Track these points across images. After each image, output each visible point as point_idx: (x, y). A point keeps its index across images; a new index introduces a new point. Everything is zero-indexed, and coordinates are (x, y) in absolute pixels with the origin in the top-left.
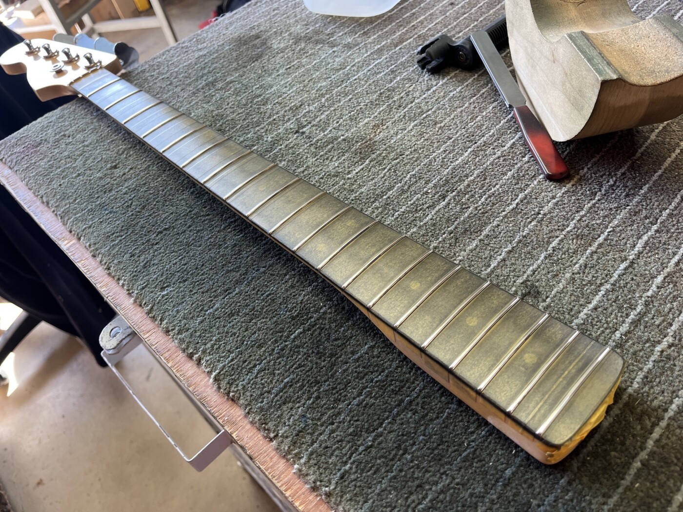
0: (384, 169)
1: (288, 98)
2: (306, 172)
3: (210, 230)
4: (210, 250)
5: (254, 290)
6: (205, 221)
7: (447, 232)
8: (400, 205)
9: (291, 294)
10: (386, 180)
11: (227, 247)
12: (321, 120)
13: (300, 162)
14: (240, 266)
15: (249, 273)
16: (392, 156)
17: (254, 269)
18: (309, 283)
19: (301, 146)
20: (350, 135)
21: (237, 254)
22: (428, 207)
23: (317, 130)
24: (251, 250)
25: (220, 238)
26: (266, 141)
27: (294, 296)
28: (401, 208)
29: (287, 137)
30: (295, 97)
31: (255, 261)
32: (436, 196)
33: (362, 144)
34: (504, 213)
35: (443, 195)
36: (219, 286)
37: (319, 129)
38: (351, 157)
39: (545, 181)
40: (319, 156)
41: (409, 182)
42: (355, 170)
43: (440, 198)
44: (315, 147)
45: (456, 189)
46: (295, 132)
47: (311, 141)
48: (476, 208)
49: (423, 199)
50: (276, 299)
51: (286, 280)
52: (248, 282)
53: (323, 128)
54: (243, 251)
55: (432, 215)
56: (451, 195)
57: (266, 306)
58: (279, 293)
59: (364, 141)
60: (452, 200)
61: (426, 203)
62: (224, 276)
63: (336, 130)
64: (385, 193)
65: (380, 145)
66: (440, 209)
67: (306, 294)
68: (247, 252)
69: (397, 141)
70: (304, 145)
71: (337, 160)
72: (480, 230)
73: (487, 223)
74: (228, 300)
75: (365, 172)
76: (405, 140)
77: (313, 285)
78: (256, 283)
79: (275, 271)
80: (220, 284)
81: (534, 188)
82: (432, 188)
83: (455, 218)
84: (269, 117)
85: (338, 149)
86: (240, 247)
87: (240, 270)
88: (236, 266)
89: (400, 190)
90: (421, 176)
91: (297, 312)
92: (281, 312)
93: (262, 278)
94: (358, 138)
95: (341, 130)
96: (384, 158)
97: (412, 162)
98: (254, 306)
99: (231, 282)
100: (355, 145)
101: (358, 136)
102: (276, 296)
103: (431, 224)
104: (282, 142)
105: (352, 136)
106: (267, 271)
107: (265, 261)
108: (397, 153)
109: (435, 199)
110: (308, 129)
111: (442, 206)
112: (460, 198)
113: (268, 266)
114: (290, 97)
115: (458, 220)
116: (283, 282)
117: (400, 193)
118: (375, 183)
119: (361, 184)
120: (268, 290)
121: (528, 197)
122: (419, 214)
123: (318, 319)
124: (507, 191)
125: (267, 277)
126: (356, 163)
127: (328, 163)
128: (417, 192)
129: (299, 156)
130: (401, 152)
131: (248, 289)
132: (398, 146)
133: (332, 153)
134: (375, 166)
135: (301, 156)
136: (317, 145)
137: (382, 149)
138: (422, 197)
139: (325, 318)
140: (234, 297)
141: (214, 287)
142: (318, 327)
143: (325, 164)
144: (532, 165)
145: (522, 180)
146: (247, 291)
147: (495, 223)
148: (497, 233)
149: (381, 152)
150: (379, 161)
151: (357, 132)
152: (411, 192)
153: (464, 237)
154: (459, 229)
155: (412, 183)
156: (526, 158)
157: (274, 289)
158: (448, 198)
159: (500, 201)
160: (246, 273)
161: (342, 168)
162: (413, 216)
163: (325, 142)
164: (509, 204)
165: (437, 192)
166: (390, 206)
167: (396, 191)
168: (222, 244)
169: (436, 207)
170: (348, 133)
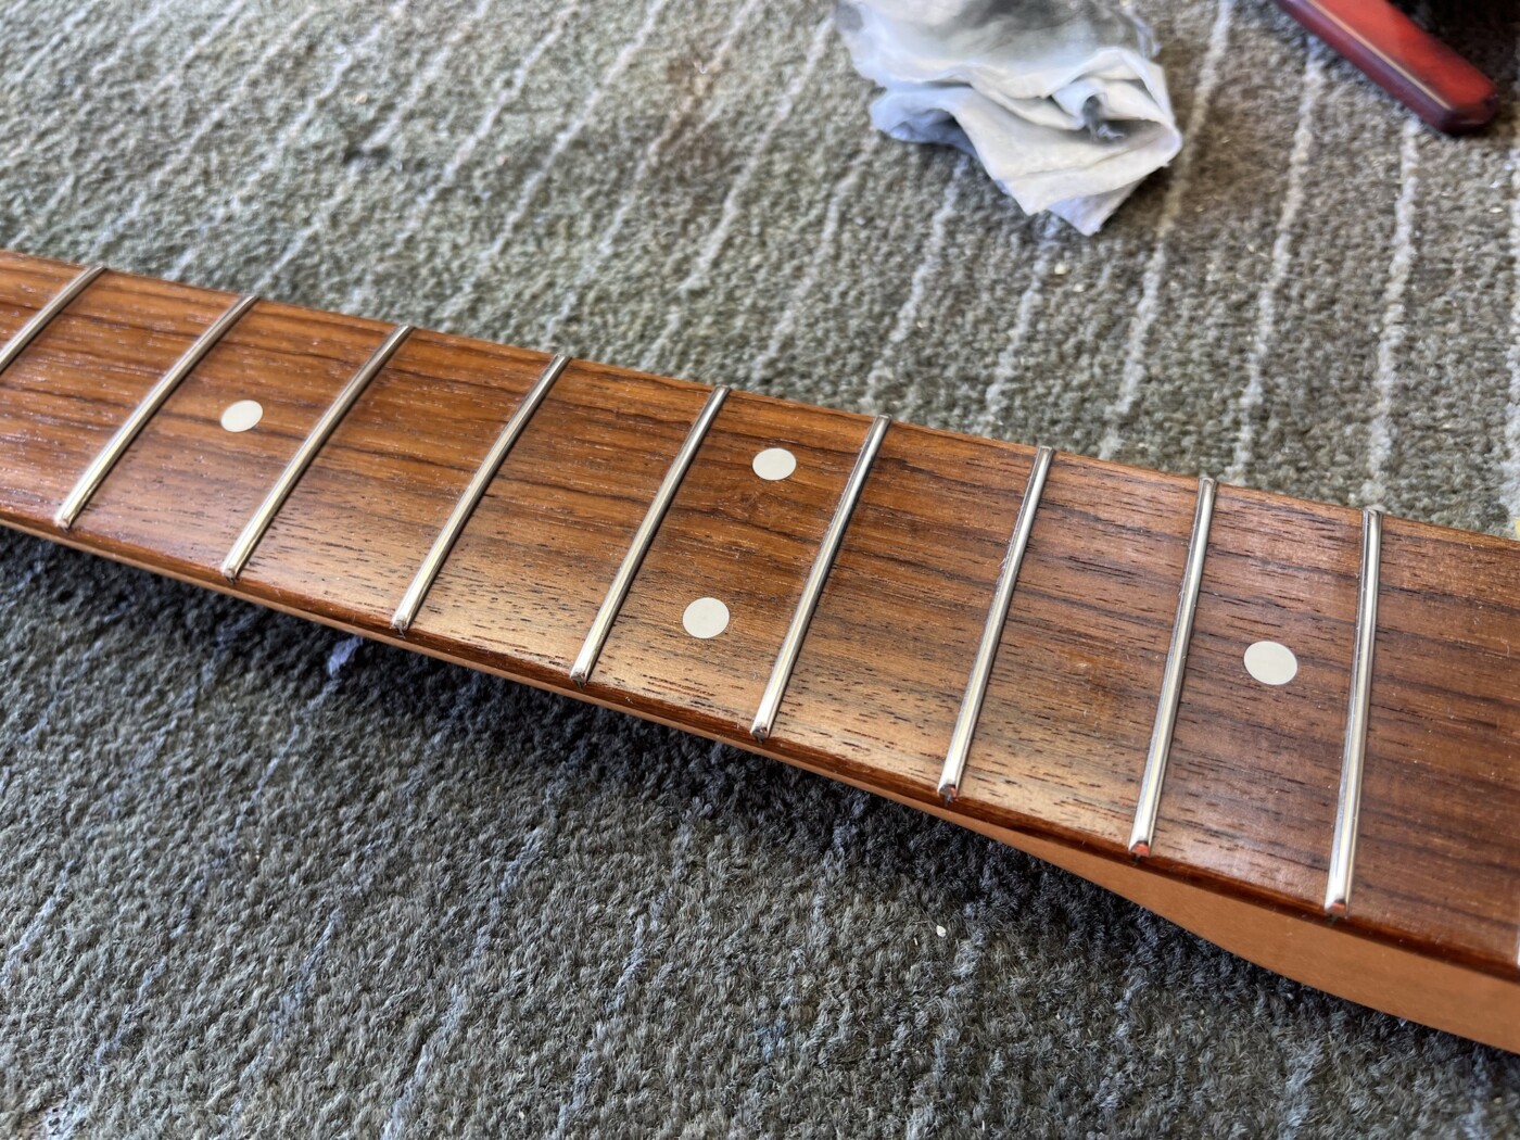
0: (820, 221)
1: (236, 30)
2: (486, 313)
3: (148, 708)
4: (194, 814)
5: (547, 964)
6: (96, 665)
7: (1244, 417)
8: (985, 354)
9: (755, 928)
10: (853, 265)
11: (283, 773)
12: (430, 89)
13: (434, 272)
14: (405, 855)
15: (472, 881)
16: (817, 164)
17: (486, 850)
18: (813, 833)
19: (404, 206)
20: (592, 121)
21: (355, 793)
23: (434, 128)
24: (419, 752)
25: (219, 738)
26: (229, 219)
27: (776, 930)
28: (995, 364)
29: (316, 183)
30: (270, 23)
31: (469, 806)
32: (1102, 283)
33: (664, 146)
34: (1395, 289)
35: (1124, 271)
36: (345, 1011)
37: (443, 125)
38: (652, 203)
39: (1437, 138)
40: (508, 228)
41: (953, 251)
42: (697, 253)
43: (1120, 286)
44: (465, 198)
45: (1154, 239)
46: (340, 155)
47: (437, 179)
48: (1281, 294)
49: (1059, 307)
50: (695, 980)
51: (690, 858)
52: (494, 934)
53: (458, 118)
54: (381, 769)
55: (1138, 362)
56: (1151, 264)
57: (668, 1040)
58: (690, 944)
59: (667, 134)
60: (1173, 284)
61: (1080, 321)
62: (343, 939)
63: (519, 112)
64: (887, 321)
65: (741, 136)
66: (1151, 331)
67: (833, 904)
68: (401, 766)
69: (801, 107)
70: (413, 201)
71: (594, 228)
72: (1360, 377)
73: (1367, 343)
74: (437, 1075)
75: (746, 251)
76: (829, 96)
77: (838, 841)
78: (539, 923)
79: (607, 828)
80: (348, 996)
81: (1420, 173)
82: (1060, 256)
83: (1232, 351)
84: (192, 119)
85: (578, 183)
86: (354, 752)
87: (417, 874)
88: (381, 861)
89: (939, 293)
90: (986, 219)
91: (845, 1015)
92: (760, 1045)
93: (559, 886)
94: (635, 126)
95: (540, 110)
96: (793, 180)
97: (912, 172)
98: (600, 1059)
99: (403, 960)
100: (639, 153)
101: (629, 119)
102: (687, 965)
103: (1162, 398)
104: (307, 207)
105: (601, 121)
106: (561, 840)
107: (524, 789)
108: (828, 150)
109: (1107, 296)
110: (394, 135)
111: (1151, 317)
112: (1193, 268)
113: (553, 813)
114: (248, 26)
115: (1252, 356)
116: (676, 872)
117: (947, 302)
118: (819, 286)
119: (762, 303)
120: (629, 947)
121: (1431, 209)
122: (1082, 370)
123: (974, 1021)
124: (1343, 202)
125: (579, 875)
126: (686, 222)
127: (567, 252)
128: (1016, 285)
129: (416, 249)
130: (842, 143)
131: (516, 973)
132: (815, 122)
133: (556, 208)
134: (776, 220)
135: (423, 246)
136: (471, 189)
137: (759, 147)
138: (1047, 300)
139: (1003, 1004)
140: (464, 1047)
141: (318, 1021)
142: (997, 1063)
143: (553, 257)
144: (1350, 93)
145: (1359, 152)
146: (514, 987)
147: (1394, 335)
148: (1432, 372)
149: (765, 160)
150: (780, 195)
151: (611, 104)
152: (992, 289)
153: (1325, 421)
154: (1283, 394)
155: (968, 252)
156: (1314, 74)
157: (654, 925)
158: (1151, 281)
159: (1347, 247)
160: (458, 887)
161: (638, 259)
162: (1067, 387)
163: (500, 171)
164: (1385, 249)
165: (1095, 268)
166: (945, 367)
167: (925, 300)
168: (249, 764)
169: (1128, 325)
170: (579, 117)
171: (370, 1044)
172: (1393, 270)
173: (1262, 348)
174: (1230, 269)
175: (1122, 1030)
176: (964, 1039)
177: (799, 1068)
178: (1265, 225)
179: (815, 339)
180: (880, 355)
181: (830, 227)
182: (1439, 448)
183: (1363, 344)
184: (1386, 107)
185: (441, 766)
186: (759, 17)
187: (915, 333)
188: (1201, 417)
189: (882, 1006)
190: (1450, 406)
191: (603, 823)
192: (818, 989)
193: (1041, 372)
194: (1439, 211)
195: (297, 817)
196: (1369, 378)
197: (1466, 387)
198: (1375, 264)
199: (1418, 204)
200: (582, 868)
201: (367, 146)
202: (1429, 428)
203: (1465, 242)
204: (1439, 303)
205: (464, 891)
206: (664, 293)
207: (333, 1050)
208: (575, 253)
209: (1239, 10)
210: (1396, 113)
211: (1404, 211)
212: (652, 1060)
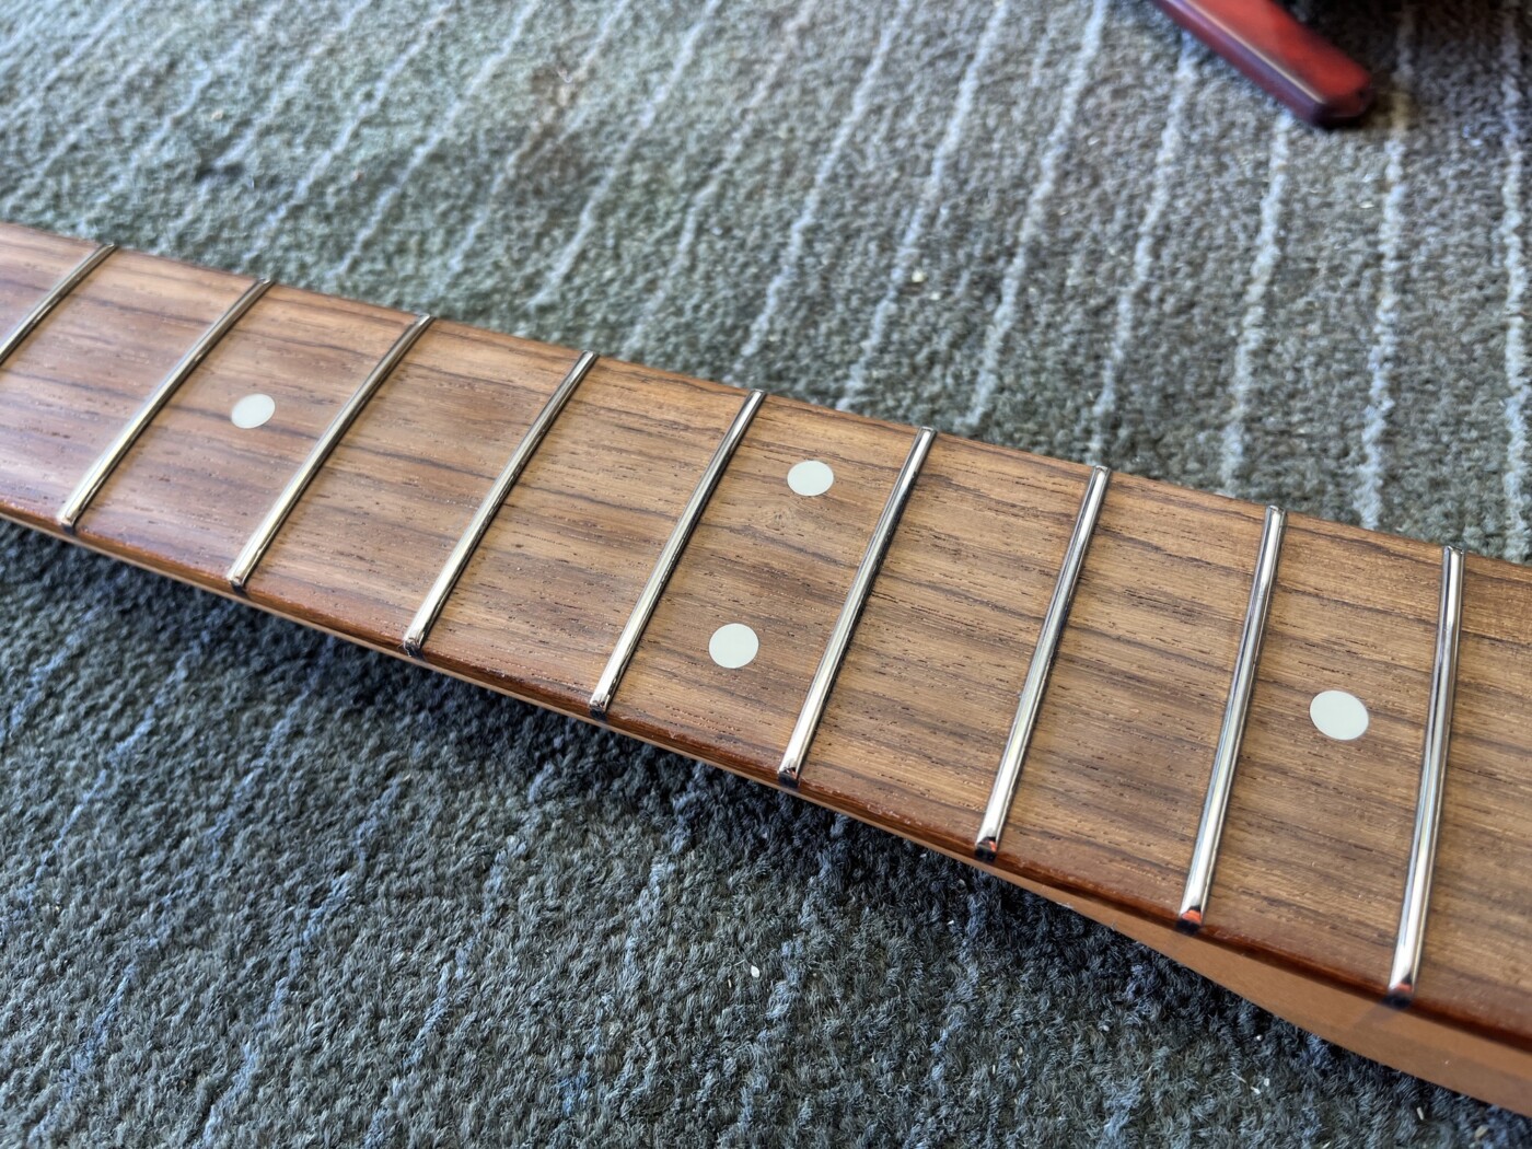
0: (677, 232)
1: (100, 51)
5: (346, 1018)
7: (1095, 426)
8: (836, 367)
9: (564, 973)
10: (708, 277)
11: (88, 820)
12: (289, 104)
14: (206, 905)
15: (276, 931)
16: (677, 173)
17: (291, 897)
18: (629, 871)
19: (253, 224)
20: (451, 134)
21: (158, 841)
22: (954, 345)
23: (289, 144)
24: (229, 795)
25: (25, 784)
27: (585, 975)
28: (846, 377)
29: (165, 203)
30: (134, 42)
31: (277, 850)
32: (960, 290)
33: (523, 158)
34: (1256, 290)
35: (982, 277)
36: (136, 1069)
37: (299, 140)
38: (506, 217)
39: (1310, 133)
40: (357, 246)
41: (810, 261)
42: (550, 268)
43: (977, 293)
44: (317, 215)
45: (1016, 243)
46: (193, 173)
47: (289, 196)
48: (1141, 298)
49: (914, 315)
50: (499, 1030)
51: (501, 901)
52: (293, 986)
53: (314, 133)
54: (188, 815)
55: (991, 371)
56: (1011, 269)
57: (466, 1096)
58: (496, 992)
59: (526, 145)
60: (1032, 290)
61: (935, 330)
62: (137, 996)
63: (379, 125)
64: (739, 333)
65: (601, 147)
66: (1007, 338)
67: (646, 945)
68: (208, 810)
69: (665, 116)
70: (262, 220)
71: (446, 245)
72: (1216, 382)
73: (1225, 347)
74: (225, 1137)
75: (600, 264)
76: (694, 103)
77: (654, 879)
78: (341, 974)
79: (417, 871)
80: (138, 1055)
81: (1290, 170)
82: (919, 264)
83: (1088, 358)
84: (47, 143)
85: (431, 198)
86: (161, 797)
87: (217, 926)
88: (182, 911)
89: (793, 304)
90: (845, 227)
91: (651, 1064)
92: (561, 1097)
93: (364, 933)
94: (494, 138)
95: (399, 123)
96: (651, 192)
97: (773, 180)
98: (395, 1117)
99: (196, 1016)
100: (496, 166)
101: (489, 131)
102: (492, 1014)
103: (1013, 408)
104: (154, 229)
105: (461, 134)
106: (369, 885)
107: (335, 830)
108: (689, 158)
109: (963, 304)
110: (248, 152)
111: (1007, 325)
112: (1053, 272)
113: (362, 855)
114: (111, 46)
115: (1107, 363)
116: (486, 916)
117: (801, 314)
118: (672, 299)
119: (612, 318)
120: (432, 996)
121: (1298, 207)
122: (933, 381)
123: (784, 1067)
124: (1208, 203)
125: (385, 921)
126: (540, 236)
127: (417, 269)
128: (872, 295)
129: (263, 268)
130: (704, 151)
131: (312, 1026)
132: (678, 131)
133: (409, 223)
134: (631, 233)
135: (270, 266)
136: (323, 205)
137: (619, 158)
138: (902, 310)
139: (815, 1049)
140: (254, 1107)
141: (109, 1081)
142: (805, 1111)
143: (401, 275)
144: (1222, 89)
145: (1227, 150)
146: (309, 1042)
147: (1253, 338)
148: (1290, 376)
149: (625, 170)
150: (637, 206)
151: (473, 115)
152: (847, 300)
153: (1178, 428)
154: (1137, 401)
155: (825, 261)
156: (1186, 72)
157: (459, 973)
158: (1009, 287)
159: (1209, 249)
160: (260, 937)
161: (489, 274)
162: (917, 399)
163: (354, 187)
164: (1248, 250)
165: (953, 275)
166: (795, 381)
167: (780, 311)
168: (52, 812)
169: (983, 335)
170: (440, 130)
171: (159, 1105)
172: (1255, 271)
173: (1118, 354)
174: (1091, 273)
175: (937, 1072)
176: (773, 1086)
177: (600, 1121)
178: (1126, 228)
179: (665, 354)
180: (730, 370)
181: (686, 238)
182: (1292, 454)
183: (1220, 348)
184: (1258, 103)
185: (250, 809)
186: (627, 24)
187: (766, 346)
188: (1053, 427)
189: (691, 1053)
190: (1306, 410)
191: (413, 866)
192: (625, 1038)
193: (892, 384)
194: (1307, 207)
195: (97, 866)
196: (1225, 383)
197: (1323, 390)
198: (1236, 265)
199: (1285, 202)
200: (390, 914)
201: (220, 163)
202: (1282, 433)
203: (1332, 239)
204: (1300, 304)
205: (266, 941)
206: (512, 309)
207: (122, 1110)
208: (425, 270)
209: (1114, 7)
210: (1268, 108)
211: (1270, 209)
212: (447, 1116)
